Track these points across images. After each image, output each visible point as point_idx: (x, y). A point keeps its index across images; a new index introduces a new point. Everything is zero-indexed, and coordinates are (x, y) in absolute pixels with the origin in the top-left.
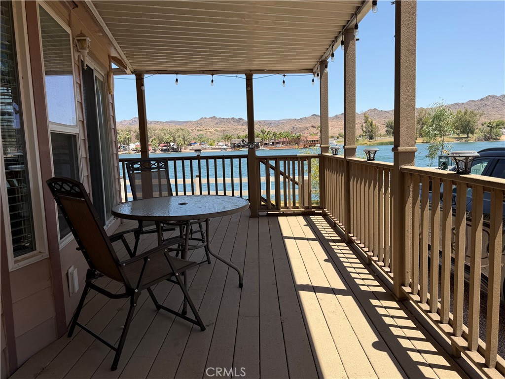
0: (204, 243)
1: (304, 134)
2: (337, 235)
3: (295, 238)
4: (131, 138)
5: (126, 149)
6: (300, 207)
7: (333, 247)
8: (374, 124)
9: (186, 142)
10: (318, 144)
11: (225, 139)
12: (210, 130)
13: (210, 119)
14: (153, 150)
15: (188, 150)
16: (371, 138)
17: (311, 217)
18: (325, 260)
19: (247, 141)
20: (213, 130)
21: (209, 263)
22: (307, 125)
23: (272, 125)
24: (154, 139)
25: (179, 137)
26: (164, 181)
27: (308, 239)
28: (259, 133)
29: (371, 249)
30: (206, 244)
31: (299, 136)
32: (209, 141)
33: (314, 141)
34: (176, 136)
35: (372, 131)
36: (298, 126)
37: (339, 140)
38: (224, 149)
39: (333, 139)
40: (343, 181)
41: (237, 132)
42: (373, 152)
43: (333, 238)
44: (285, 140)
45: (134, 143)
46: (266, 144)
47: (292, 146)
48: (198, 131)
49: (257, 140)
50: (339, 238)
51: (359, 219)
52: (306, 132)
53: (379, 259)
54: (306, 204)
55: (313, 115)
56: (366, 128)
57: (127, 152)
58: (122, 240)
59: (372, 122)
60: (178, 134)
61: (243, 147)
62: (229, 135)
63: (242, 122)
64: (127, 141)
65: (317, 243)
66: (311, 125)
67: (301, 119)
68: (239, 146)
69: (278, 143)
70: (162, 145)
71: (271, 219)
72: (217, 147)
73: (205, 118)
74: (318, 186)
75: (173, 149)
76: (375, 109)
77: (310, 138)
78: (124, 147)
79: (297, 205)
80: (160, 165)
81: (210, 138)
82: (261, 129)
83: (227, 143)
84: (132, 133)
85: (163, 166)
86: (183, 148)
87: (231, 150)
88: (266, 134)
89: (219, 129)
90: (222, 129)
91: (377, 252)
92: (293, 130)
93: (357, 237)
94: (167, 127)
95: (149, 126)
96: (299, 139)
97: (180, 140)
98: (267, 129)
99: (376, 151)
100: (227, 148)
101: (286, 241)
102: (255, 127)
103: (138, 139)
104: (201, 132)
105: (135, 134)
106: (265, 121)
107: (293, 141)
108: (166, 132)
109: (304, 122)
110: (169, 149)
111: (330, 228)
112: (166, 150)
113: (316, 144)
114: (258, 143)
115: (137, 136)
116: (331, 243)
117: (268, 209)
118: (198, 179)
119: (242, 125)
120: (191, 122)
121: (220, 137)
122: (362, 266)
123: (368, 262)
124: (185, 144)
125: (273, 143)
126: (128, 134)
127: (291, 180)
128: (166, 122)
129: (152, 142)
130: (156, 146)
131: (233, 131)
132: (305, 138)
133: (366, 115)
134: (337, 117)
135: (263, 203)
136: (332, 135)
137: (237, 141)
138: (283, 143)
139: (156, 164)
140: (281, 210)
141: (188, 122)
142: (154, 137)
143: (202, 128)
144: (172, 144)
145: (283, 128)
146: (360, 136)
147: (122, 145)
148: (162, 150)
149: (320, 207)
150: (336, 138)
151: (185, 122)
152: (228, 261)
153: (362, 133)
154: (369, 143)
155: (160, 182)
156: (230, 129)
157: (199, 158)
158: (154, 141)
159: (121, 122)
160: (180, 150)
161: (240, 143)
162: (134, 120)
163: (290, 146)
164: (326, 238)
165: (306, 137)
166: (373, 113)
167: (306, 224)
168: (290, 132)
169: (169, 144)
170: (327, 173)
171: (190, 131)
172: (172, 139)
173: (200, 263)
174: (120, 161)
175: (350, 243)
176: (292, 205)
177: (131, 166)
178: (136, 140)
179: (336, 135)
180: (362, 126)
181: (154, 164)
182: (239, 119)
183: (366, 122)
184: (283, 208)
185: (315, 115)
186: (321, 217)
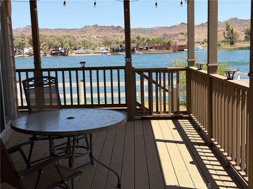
0: (88, 150)
1: (173, 40)
2: (201, 139)
3: (165, 141)
4: (25, 44)
5: (21, 53)
6: (169, 112)
7: (198, 150)
8: (234, 31)
9: (72, 47)
10: (185, 48)
11: (105, 45)
12: (92, 37)
13: (93, 27)
14: (44, 53)
15: (74, 54)
16: (232, 43)
17: (179, 120)
18: (191, 163)
19: (125, 47)
20: (95, 36)
21: (92, 164)
22: (177, 32)
23: (146, 32)
24: (45, 44)
25: (66, 43)
26: (54, 96)
27: (176, 142)
28: (135, 39)
29: (230, 154)
30: (90, 151)
31: (169, 42)
32: (92, 46)
33: (183, 46)
34: (64, 42)
35: (232, 37)
36: (169, 32)
37: (204, 45)
38: (105, 53)
39: (199, 44)
40: (207, 93)
41: (116, 39)
42: (232, 72)
43: (197, 141)
44: (157, 45)
45: (28, 47)
46: (141, 49)
47: (163, 50)
48: (82, 37)
49: (133, 45)
50: (203, 142)
51: (220, 127)
52: (175, 38)
53: (236, 163)
54: (175, 110)
55: (182, 24)
56: (227, 34)
57: (22, 55)
58: (20, 151)
59: (233, 30)
60: (65, 40)
61: (121, 51)
62: (109, 41)
63: (120, 30)
64: (21, 46)
65: (184, 145)
66: (180, 32)
67: (171, 27)
68: (117, 51)
69: (151, 48)
70: (51, 50)
71: (145, 122)
72: (99, 51)
73: (89, 26)
74: (185, 90)
75: (61, 52)
76: (236, 18)
77: (179, 44)
78: (19, 51)
79: (167, 110)
80: (51, 81)
81: (93, 44)
82: (136, 36)
83: (107, 48)
84: (26, 39)
85: (54, 82)
86: (70, 52)
87: (110, 54)
88: (141, 40)
89: (100, 36)
90: (103, 36)
91: (235, 157)
92: (164, 37)
93: (218, 142)
94: (55, 34)
95: (40, 33)
96: (170, 44)
97: (67, 46)
98: (142, 36)
99: (235, 72)
100: (107, 52)
101: (158, 143)
102: (131, 34)
103: (31, 44)
104: (84, 38)
105: (28, 40)
106: (140, 29)
107: (164, 46)
108: (55, 39)
109: (174, 29)
110: (57, 53)
111: (195, 131)
112: (55, 54)
113: (184, 48)
114: (134, 48)
115: (30, 42)
116: (196, 146)
117: (142, 113)
118: (83, 83)
119: (121, 32)
120: (76, 29)
121: (102, 42)
122: (221, 168)
123: (227, 165)
124: (71, 48)
125: (147, 48)
126: (22, 40)
127: (162, 88)
128: (55, 29)
129: (43, 47)
130: (46, 50)
131: (112, 37)
132: (174, 44)
133: (228, 24)
134: (202, 25)
135: (138, 107)
136: (198, 41)
137: (116, 46)
138: (156, 48)
139: (48, 81)
140: (154, 114)
141: (73, 30)
142: (45, 43)
143: (85, 35)
144: (60, 49)
145: (156, 35)
146: (222, 42)
147: (18, 50)
148: (51, 54)
149: (187, 112)
150: (202, 43)
151: (71, 30)
152: (108, 166)
153: (223, 39)
154: (230, 48)
155: (51, 96)
156: (110, 35)
157: (83, 69)
158: (45, 46)
159: (16, 29)
160: (66, 54)
161: (118, 48)
162: (27, 27)
163: (162, 50)
164: (192, 141)
165: (176, 43)
166: (234, 22)
167: (175, 127)
168: (162, 38)
169: (58, 48)
170: (193, 84)
171: (76, 37)
172: (60, 44)
173: (85, 165)
174: (17, 71)
175: (212, 146)
176: (163, 110)
177: (26, 83)
178: (29, 45)
179: (202, 41)
180: (224, 33)
181: (46, 81)
182: (117, 27)
183: (227, 30)
184: (155, 113)
185: (184, 23)
186: (188, 121)
